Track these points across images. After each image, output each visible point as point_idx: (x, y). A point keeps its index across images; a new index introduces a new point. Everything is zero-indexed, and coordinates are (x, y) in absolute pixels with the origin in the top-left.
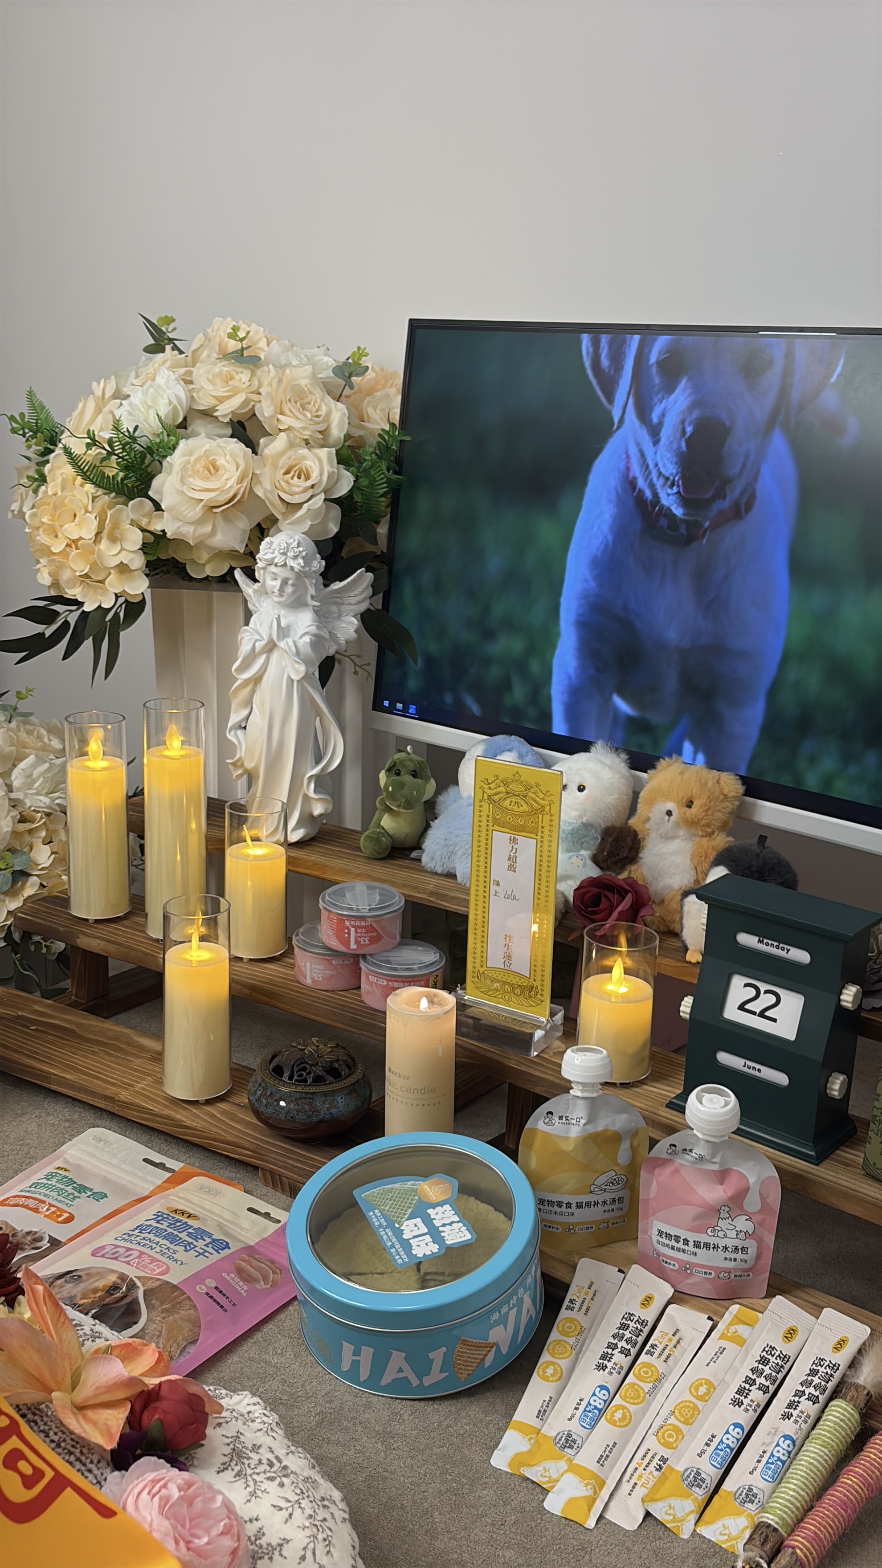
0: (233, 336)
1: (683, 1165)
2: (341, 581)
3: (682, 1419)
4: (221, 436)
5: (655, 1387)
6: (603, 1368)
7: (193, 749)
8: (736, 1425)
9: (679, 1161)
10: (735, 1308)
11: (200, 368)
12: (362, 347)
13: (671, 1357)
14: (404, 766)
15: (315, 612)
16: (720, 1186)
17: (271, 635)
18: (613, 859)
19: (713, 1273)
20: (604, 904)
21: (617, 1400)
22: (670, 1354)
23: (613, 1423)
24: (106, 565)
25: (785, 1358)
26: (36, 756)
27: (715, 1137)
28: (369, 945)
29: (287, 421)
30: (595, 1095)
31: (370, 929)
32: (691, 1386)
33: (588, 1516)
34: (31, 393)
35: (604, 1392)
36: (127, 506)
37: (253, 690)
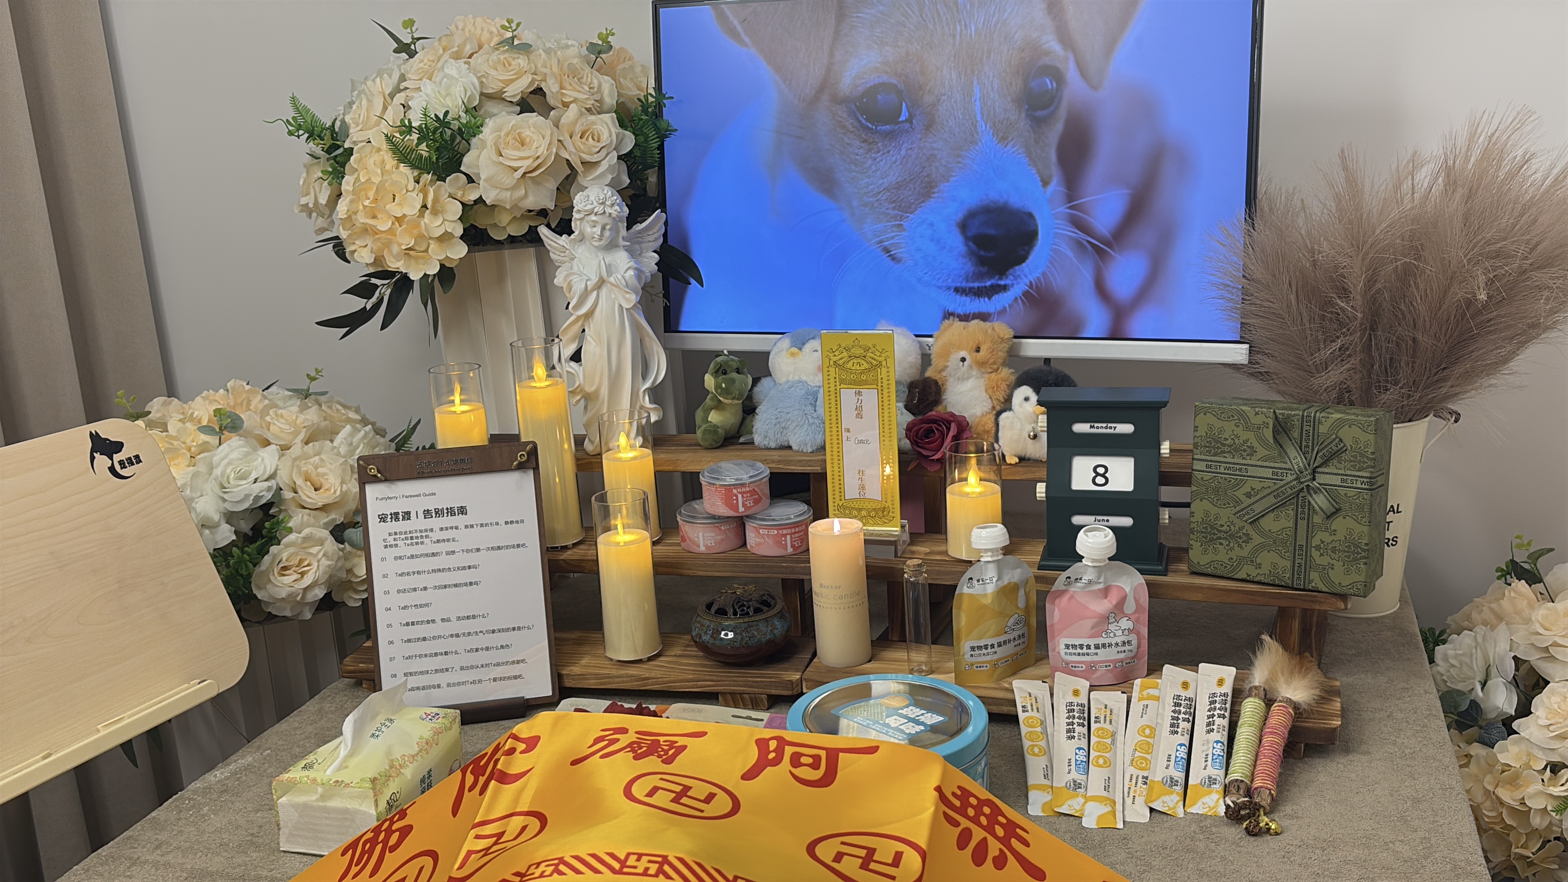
0: (506, 27)
1: (1074, 592)
2: (642, 222)
3: (1144, 752)
4: (518, 114)
5: (1113, 740)
6: (1073, 737)
8: (1181, 745)
9: (1073, 589)
10: (1138, 682)
12: (609, 28)
13: (1112, 723)
14: (728, 366)
15: (627, 251)
16: (1105, 600)
19: (1114, 664)
20: (936, 434)
22: (1110, 719)
23: (1101, 766)
24: (429, 236)
25: (1189, 699)
27: (1100, 562)
28: (753, 506)
29: (570, 94)
30: (1000, 557)
32: (1136, 732)
33: (1116, 822)
34: (294, 99)
35: (1081, 751)
36: (444, 181)
37: (583, 325)
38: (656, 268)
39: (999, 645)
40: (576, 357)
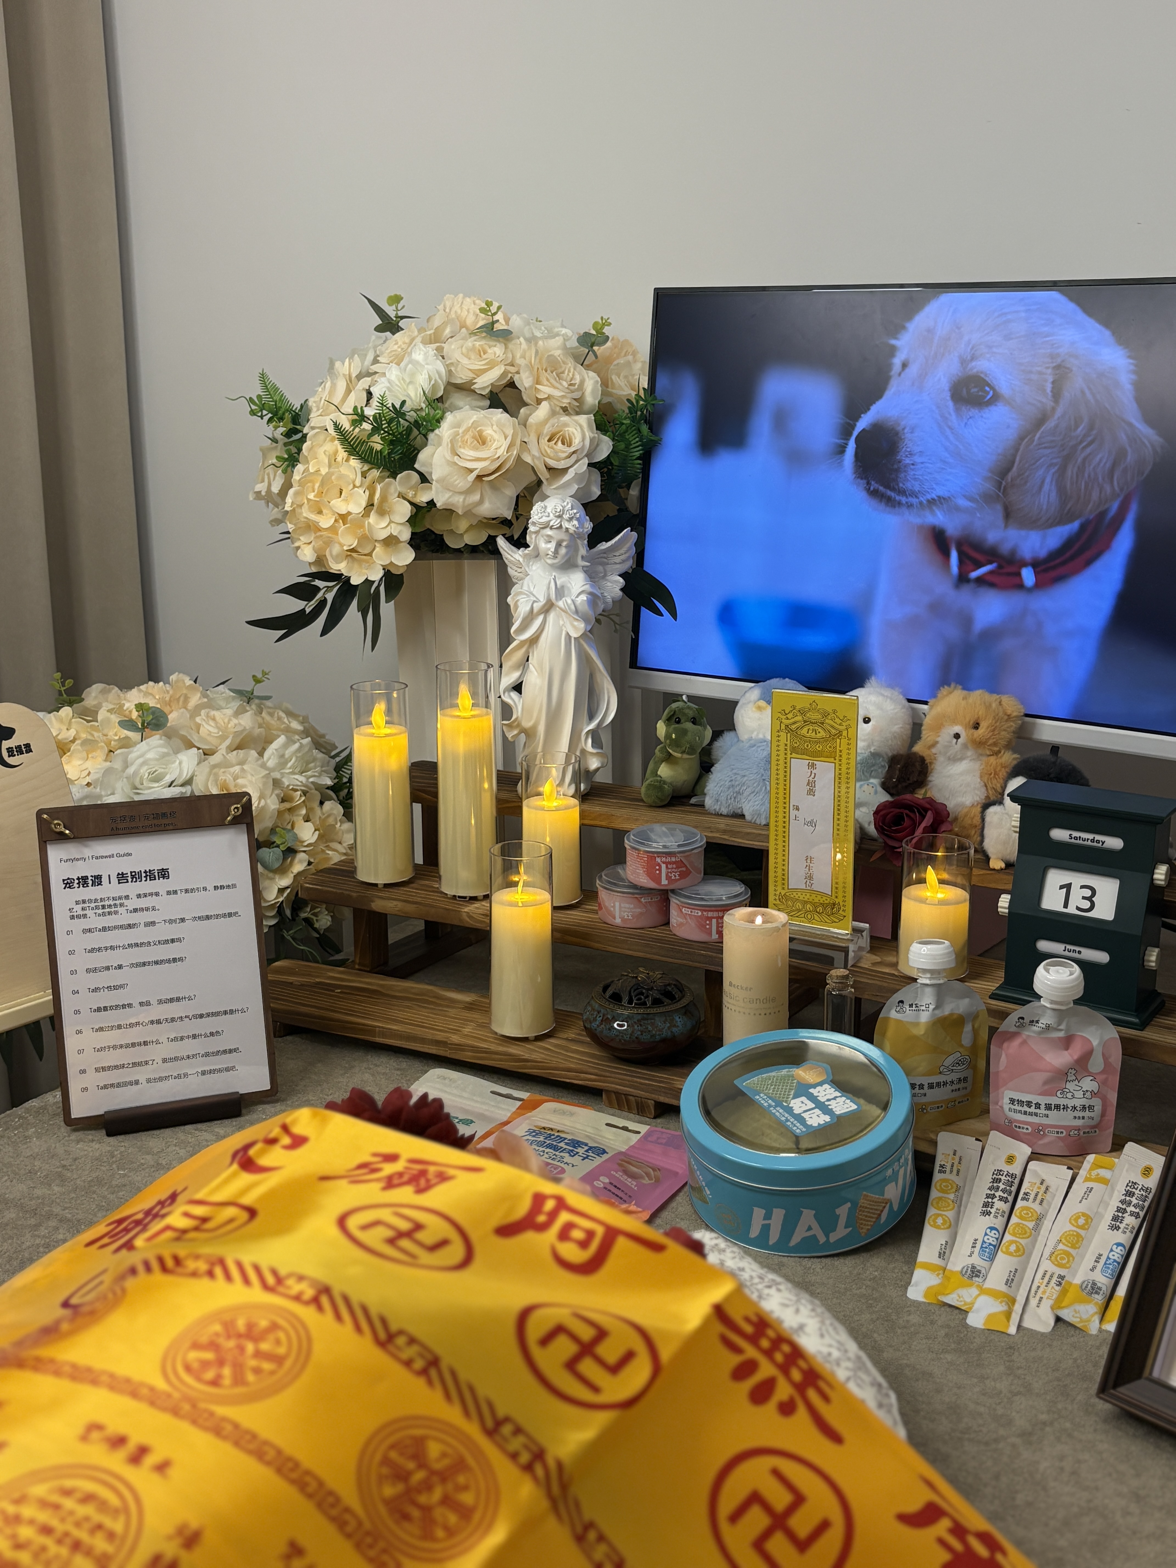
0: (482, 310)
1: (1029, 1036)
2: (607, 541)
3: (1069, 1245)
4: (483, 408)
5: (1037, 1224)
6: (989, 1213)
7: (482, 710)
8: (1118, 1244)
9: (1027, 1032)
10: (1091, 1158)
11: (451, 343)
12: (605, 317)
13: (1045, 1202)
14: (683, 715)
15: (585, 572)
16: (1066, 1052)
17: (549, 595)
18: (904, 784)
19: (1064, 1133)
20: (907, 822)
21: (1008, 1237)
22: (1043, 1199)
23: (1010, 1254)
24: (372, 539)
26: (286, 737)
27: (1061, 1004)
28: (677, 880)
29: (545, 390)
30: (941, 981)
31: (678, 865)
32: (1070, 1219)
33: (1008, 1326)
34: (263, 377)
35: (994, 1232)
36: (395, 478)
37: (527, 652)
38: (620, 593)
40: (518, 688)
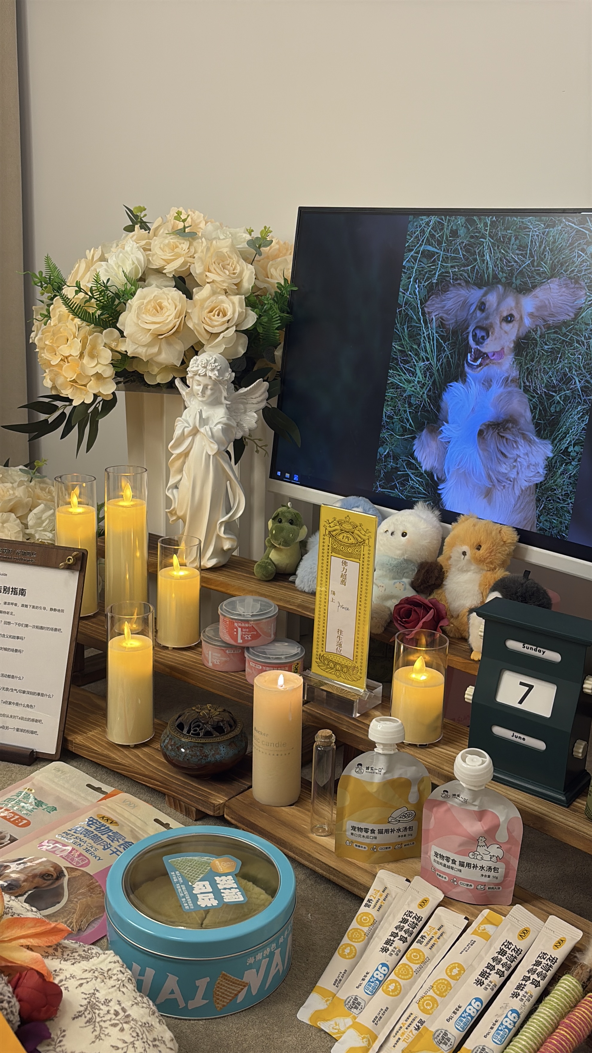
0: (178, 217)
1: (452, 805)
2: (246, 387)
3: (438, 992)
4: (166, 287)
5: (421, 968)
6: (387, 950)
7: (138, 501)
8: (477, 999)
9: (451, 803)
10: (486, 912)
11: (155, 240)
12: (268, 227)
13: (435, 946)
14: (285, 516)
15: (227, 408)
16: (479, 823)
17: (195, 423)
19: (473, 886)
20: (413, 616)
21: (393, 976)
22: (434, 944)
23: (387, 993)
24: (87, 374)
25: (518, 951)
26: (45, 505)
27: (475, 786)
28: (251, 640)
29: (212, 276)
30: (392, 752)
31: (252, 629)
32: (447, 968)
34: (48, 258)
35: (385, 968)
36: (102, 333)
37: (183, 461)
38: (255, 425)
39: (380, 832)
